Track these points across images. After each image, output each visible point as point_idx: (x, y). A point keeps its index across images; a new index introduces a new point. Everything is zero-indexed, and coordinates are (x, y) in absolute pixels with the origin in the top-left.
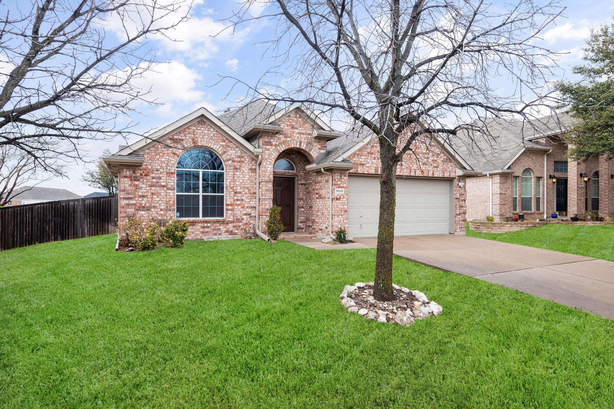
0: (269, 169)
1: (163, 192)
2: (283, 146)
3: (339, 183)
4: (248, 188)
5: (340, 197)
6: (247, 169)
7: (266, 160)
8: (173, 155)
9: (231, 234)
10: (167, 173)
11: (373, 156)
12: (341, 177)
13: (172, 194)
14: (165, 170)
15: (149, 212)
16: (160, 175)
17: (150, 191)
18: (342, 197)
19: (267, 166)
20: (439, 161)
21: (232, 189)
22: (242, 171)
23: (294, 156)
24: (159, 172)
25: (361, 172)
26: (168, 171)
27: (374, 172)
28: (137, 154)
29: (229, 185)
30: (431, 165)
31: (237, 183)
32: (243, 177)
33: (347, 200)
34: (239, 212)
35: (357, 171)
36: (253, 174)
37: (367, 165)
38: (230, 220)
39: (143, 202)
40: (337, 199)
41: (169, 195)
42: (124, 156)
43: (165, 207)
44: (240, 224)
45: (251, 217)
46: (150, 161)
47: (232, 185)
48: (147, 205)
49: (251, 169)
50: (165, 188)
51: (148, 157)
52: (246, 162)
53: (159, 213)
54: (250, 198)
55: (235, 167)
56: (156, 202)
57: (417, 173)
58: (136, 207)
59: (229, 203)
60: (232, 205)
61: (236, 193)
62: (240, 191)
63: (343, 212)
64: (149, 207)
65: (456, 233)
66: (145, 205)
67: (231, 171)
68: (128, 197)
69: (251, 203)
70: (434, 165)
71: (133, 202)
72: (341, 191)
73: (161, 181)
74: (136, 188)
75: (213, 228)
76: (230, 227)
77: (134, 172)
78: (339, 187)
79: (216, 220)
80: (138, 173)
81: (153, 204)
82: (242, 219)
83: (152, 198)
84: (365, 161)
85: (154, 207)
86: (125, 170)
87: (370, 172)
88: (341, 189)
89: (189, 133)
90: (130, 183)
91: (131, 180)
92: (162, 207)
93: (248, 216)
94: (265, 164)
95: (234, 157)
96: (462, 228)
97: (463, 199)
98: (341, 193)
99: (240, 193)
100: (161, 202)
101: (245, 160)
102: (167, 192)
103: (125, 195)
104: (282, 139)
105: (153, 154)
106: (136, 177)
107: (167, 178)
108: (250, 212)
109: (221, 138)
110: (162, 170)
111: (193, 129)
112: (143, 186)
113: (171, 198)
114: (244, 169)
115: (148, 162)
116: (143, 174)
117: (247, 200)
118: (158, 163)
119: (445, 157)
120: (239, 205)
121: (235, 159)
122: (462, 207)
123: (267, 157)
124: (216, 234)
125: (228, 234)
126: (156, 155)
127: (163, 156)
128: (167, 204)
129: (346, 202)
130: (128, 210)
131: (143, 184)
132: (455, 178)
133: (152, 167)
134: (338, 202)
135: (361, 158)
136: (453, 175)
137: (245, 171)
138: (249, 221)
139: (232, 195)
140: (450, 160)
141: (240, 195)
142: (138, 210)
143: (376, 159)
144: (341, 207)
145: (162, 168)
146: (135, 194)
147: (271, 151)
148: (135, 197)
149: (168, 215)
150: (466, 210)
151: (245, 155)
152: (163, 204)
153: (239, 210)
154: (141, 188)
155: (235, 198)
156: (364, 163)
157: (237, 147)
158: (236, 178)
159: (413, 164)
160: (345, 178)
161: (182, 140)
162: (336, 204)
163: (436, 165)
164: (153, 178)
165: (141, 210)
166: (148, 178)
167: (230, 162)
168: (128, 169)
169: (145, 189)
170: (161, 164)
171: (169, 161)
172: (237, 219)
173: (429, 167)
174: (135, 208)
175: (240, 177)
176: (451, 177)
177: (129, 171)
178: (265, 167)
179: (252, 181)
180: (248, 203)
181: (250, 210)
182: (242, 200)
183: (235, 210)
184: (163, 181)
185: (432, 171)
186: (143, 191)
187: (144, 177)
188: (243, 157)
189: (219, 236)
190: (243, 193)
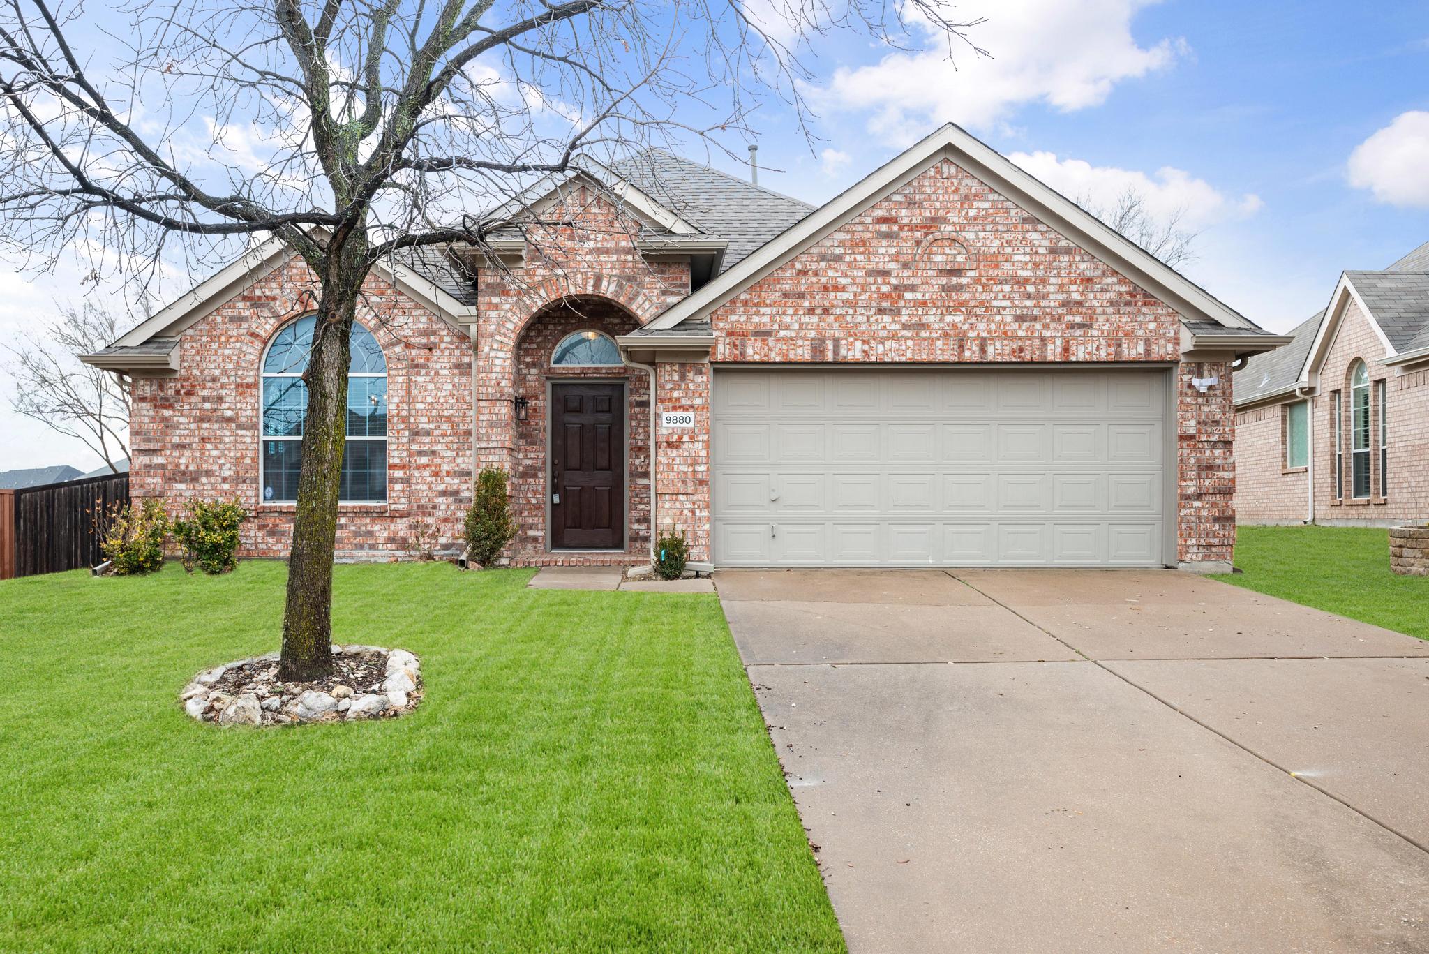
0: (497, 362)
1: (228, 434)
2: (542, 292)
3: (676, 394)
4: (449, 419)
5: (680, 438)
6: (447, 365)
7: (491, 336)
8: (252, 339)
9: (403, 549)
10: (238, 386)
11: (806, 304)
12: (683, 377)
13: (248, 440)
14: (232, 379)
15: (197, 485)
16: (221, 391)
17: (197, 432)
18: (686, 438)
19: (492, 354)
20: (1095, 303)
21: (403, 422)
22: (432, 373)
23: (616, 321)
24: (219, 385)
25: (757, 358)
26: (238, 380)
27: (807, 356)
28: (164, 342)
29: (395, 412)
30: (1058, 320)
31: (419, 406)
32: (436, 388)
33: (707, 446)
34: (424, 485)
35: (743, 354)
36: (464, 379)
37: (783, 333)
38: (401, 507)
39: (181, 461)
40: (670, 445)
41: (242, 442)
42: (132, 348)
43: (232, 473)
44: (430, 520)
45: (461, 501)
46: (198, 358)
47: (404, 413)
48: (191, 468)
49: (457, 366)
50: (233, 425)
51: (192, 347)
52: (443, 346)
53: (219, 487)
54: (455, 446)
55: (413, 360)
56: (211, 461)
57: (990, 349)
58: (167, 473)
59: (397, 461)
60: (403, 467)
61: (415, 433)
62: (427, 427)
63: (690, 484)
64: (195, 472)
65: (1181, 565)
66: (187, 467)
67: (400, 372)
68: (147, 448)
69: (459, 460)
70: (1068, 318)
71: (161, 460)
72: (683, 420)
73: (225, 406)
74: (167, 427)
75: (353, 528)
76: (401, 527)
77: (161, 387)
78: (674, 409)
79: (360, 507)
80: (171, 388)
81: (205, 466)
82: (434, 507)
83: (203, 449)
84: (772, 321)
85: (208, 473)
86: (141, 383)
87: (792, 356)
88: (685, 414)
89: (290, 279)
90: (152, 413)
91: (155, 407)
92: (226, 474)
93: (451, 499)
94: (486, 349)
95: (411, 333)
96: (1210, 546)
97: (1215, 438)
98: (685, 425)
99: (428, 433)
100: (222, 461)
101: (442, 341)
102: (237, 435)
103: (142, 444)
104: (540, 272)
105: (204, 339)
106: (167, 399)
107: (238, 399)
108: (455, 487)
109: (374, 285)
110: (224, 380)
111: (301, 268)
112: (183, 420)
113: (247, 449)
114: (438, 366)
115: (193, 361)
116: (182, 392)
117: (449, 453)
118: (215, 361)
119: (1123, 289)
120: (425, 466)
121: (413, 340)
122: (1210, 468)
123: (493, 327)
124: (362, 547)
125: (394, 546)
126: (212, 341)
127: (227, 341)
128: (236, 464)
129: (703, 453)
130: (149, 480)
131: (182, 415)
132: (1177, 362)
133: (202, 372)
134: (674, 453)
135: (757, 313)
136: (1163, 350)
137: (442, 372)
138: (453, 513)
139: (405, 440)
140: (1146, 295)
141: (427, 440)
142: (170, 479)
143: (818, 311)
144: (684, 468)
145: (225, 373)
146: (163, 441)
147: (507, 311)
148: (164, 448)
149: (239, 493)
150: (1233, 481)
151: (442, 325)
152: (228, 465)
153: (424, 482)
154: (177, 426)
155: (414, 447)
156: (768, 328)
157: (417, 306)
158: (414, 392)
159: (974, 319)
160: (699, 379)
161: (274, 299)
162: (664, 460)
163: (1078, 319)
164: (205, 399)
165: (177, 482)
166: (193, 399)
167: (398, 349)
168: (147, 379)
169: (185, 429)
170: (222, 364)
171: (241, 354)
172: (418, 507)
173: (1046, 327)
174: (164, 475)
175: (426, 390)
176: (1154, 356)
177: (151, 386)
178: (487, 357)
179: (461, 400)
180: (449, 463)
181: (456, 481)
182: (434, 453)
183: (414, 480)
184: (227, 405)
185: (1058, 342)
186: (182, 432)
187: (185, 399)
188: (434, 333)
189: (371, 552)
190: (437, 432)
